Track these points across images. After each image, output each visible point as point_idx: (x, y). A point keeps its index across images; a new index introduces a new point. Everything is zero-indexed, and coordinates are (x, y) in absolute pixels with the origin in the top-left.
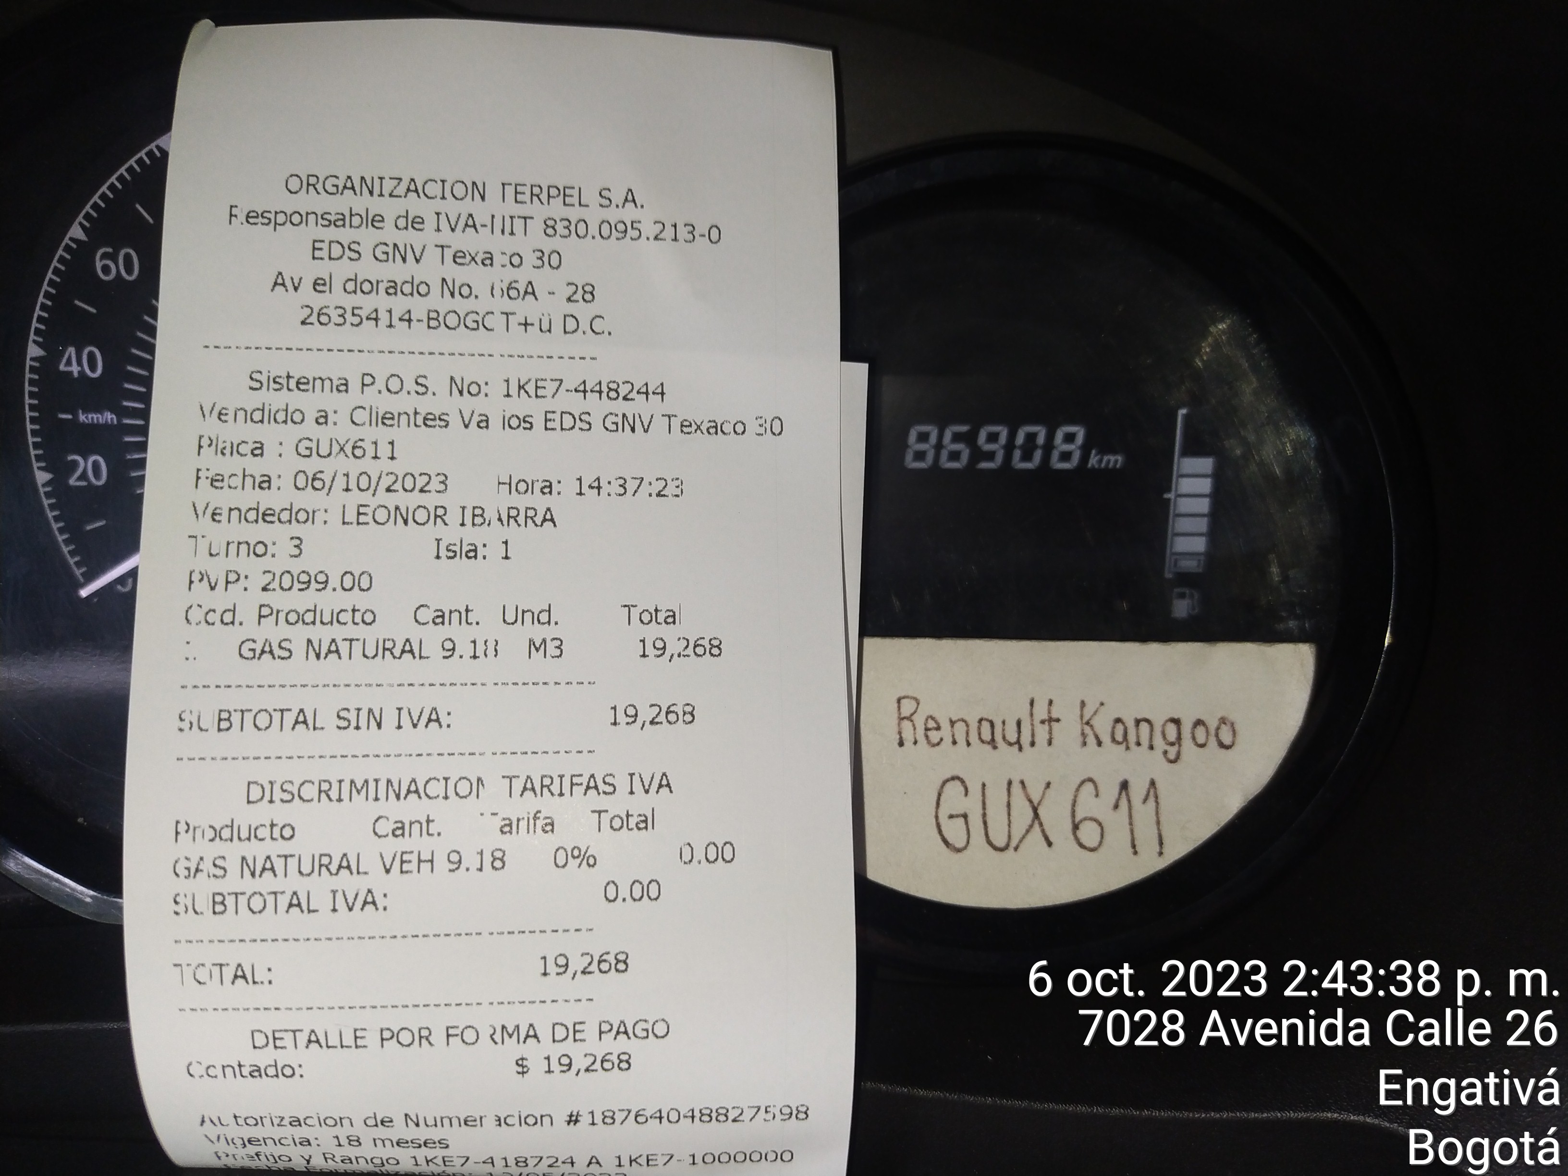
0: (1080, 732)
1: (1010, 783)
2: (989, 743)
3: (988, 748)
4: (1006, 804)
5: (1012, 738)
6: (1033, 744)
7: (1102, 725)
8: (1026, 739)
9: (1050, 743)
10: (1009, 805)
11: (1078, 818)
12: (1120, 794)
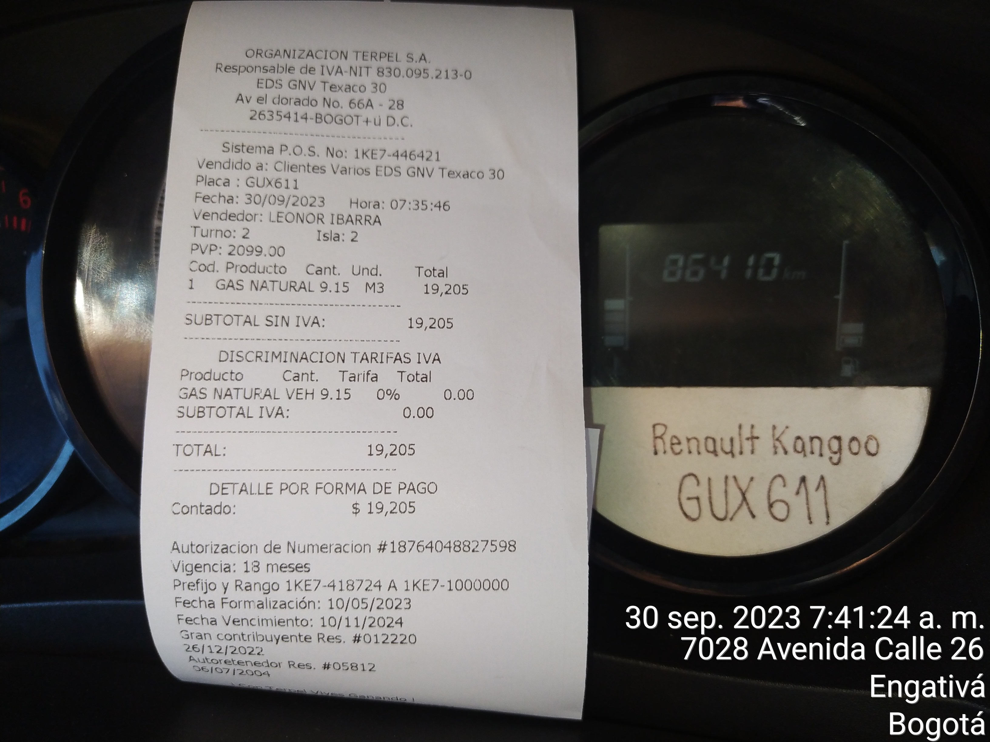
0: (772, 445)
1: (726, 478)
2: (712, 452)
3: (712, 455)
4: (724, 491)
5: (728, 449)
6: (741, 453)
7: (788, 441)
8: (737, 450)
9: (752, 452)
10: (726, 492)
11: (772, 500)
12: (800, 485)
